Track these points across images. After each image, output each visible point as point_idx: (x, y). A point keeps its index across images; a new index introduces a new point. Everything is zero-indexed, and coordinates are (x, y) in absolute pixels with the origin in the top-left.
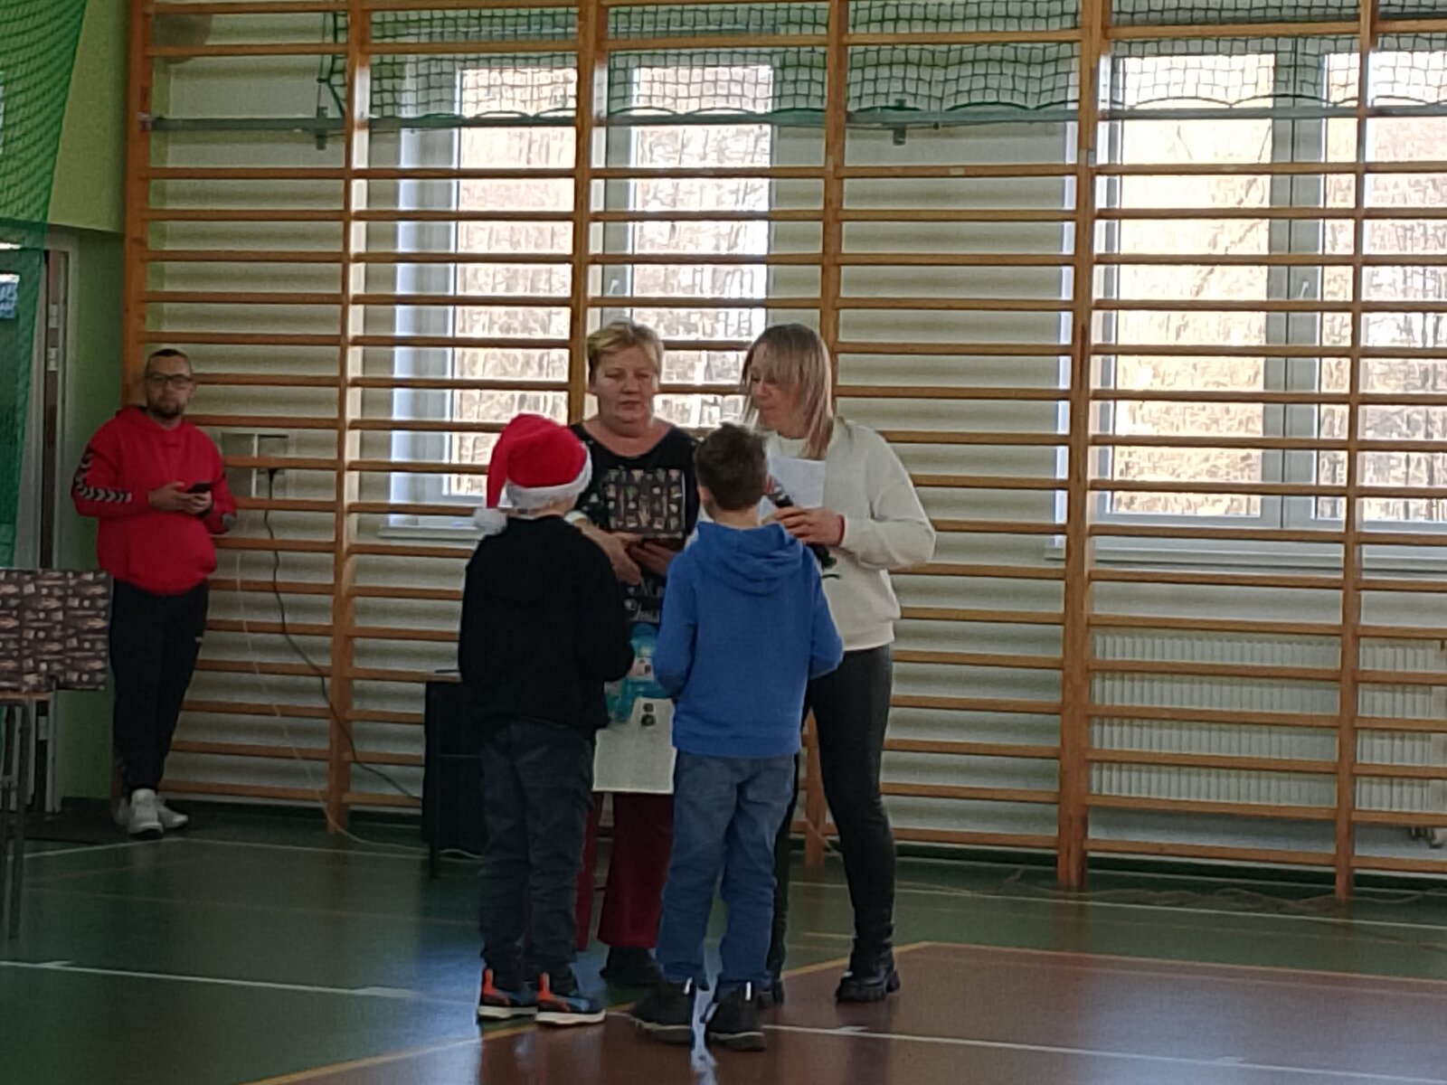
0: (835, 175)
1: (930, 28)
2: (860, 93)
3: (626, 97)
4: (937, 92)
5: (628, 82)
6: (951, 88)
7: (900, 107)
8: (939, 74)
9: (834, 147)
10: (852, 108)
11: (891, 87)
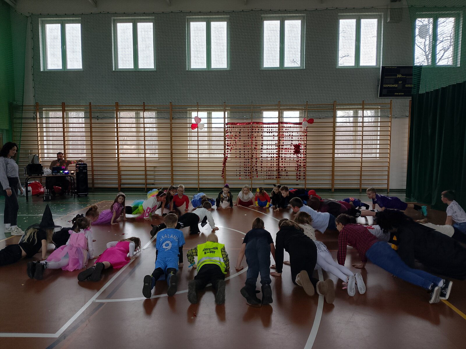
0: (91, 123)
1: (100, 109)
2: (93, 115)
3: (68, 115)
4: (101, 115)
5: (68, 114)
6: (103, 115)
7: (98, 117)
8: (101, 114)
9: (91, 121)
10: (92, 117)
11: (97, 115)
